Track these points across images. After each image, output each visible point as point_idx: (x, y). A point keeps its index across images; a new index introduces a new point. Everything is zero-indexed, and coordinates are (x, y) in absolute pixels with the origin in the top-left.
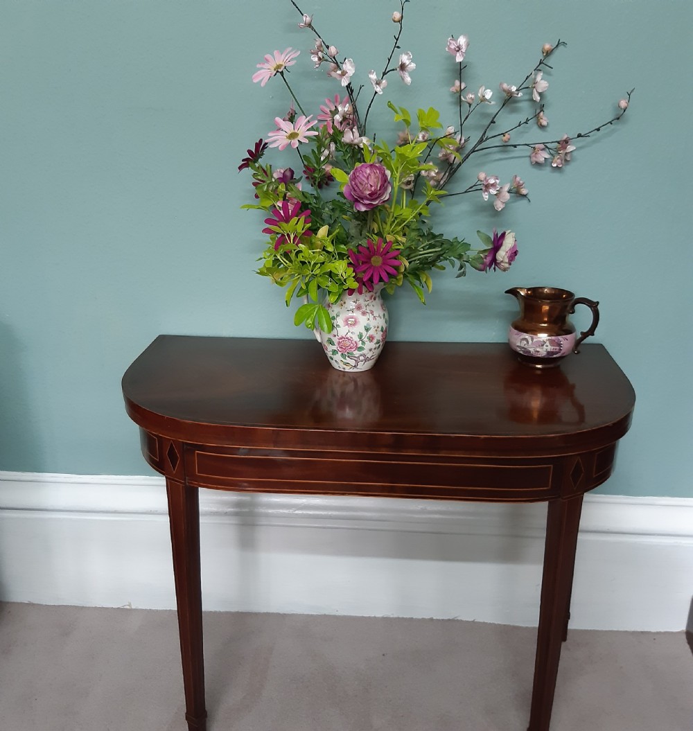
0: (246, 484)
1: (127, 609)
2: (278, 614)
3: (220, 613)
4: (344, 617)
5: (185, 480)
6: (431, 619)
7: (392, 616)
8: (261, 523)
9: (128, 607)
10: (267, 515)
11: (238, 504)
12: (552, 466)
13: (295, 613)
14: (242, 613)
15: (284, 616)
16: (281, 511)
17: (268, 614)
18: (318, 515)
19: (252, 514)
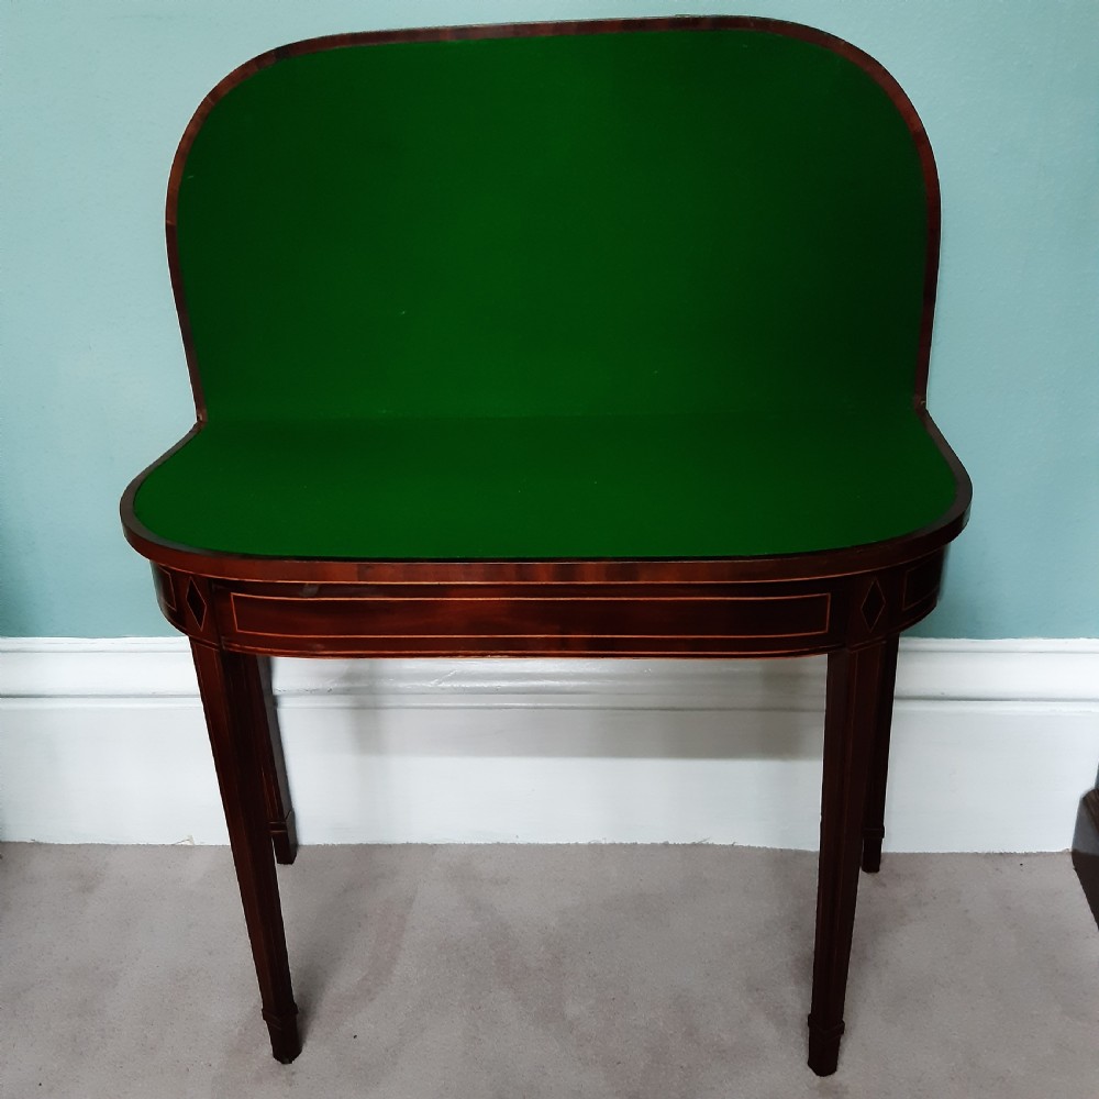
0: (319, 646)
1: (187, 846)
2: (424, 846)
3: (333, 847)
4: (529, 846)
5: (220, 642)
6: (666, 845)
7: (603, 842)
8: (389, 705)
9: (188, 843)
10: (397, 692)
11: (349, 677)
12: (829, 595)
13: (451, 842)
14: (368, 845)
15: (434, 847)
16: (418, 684)
17: (408, 846)
18: (475, 688)
19: (372, 691)
